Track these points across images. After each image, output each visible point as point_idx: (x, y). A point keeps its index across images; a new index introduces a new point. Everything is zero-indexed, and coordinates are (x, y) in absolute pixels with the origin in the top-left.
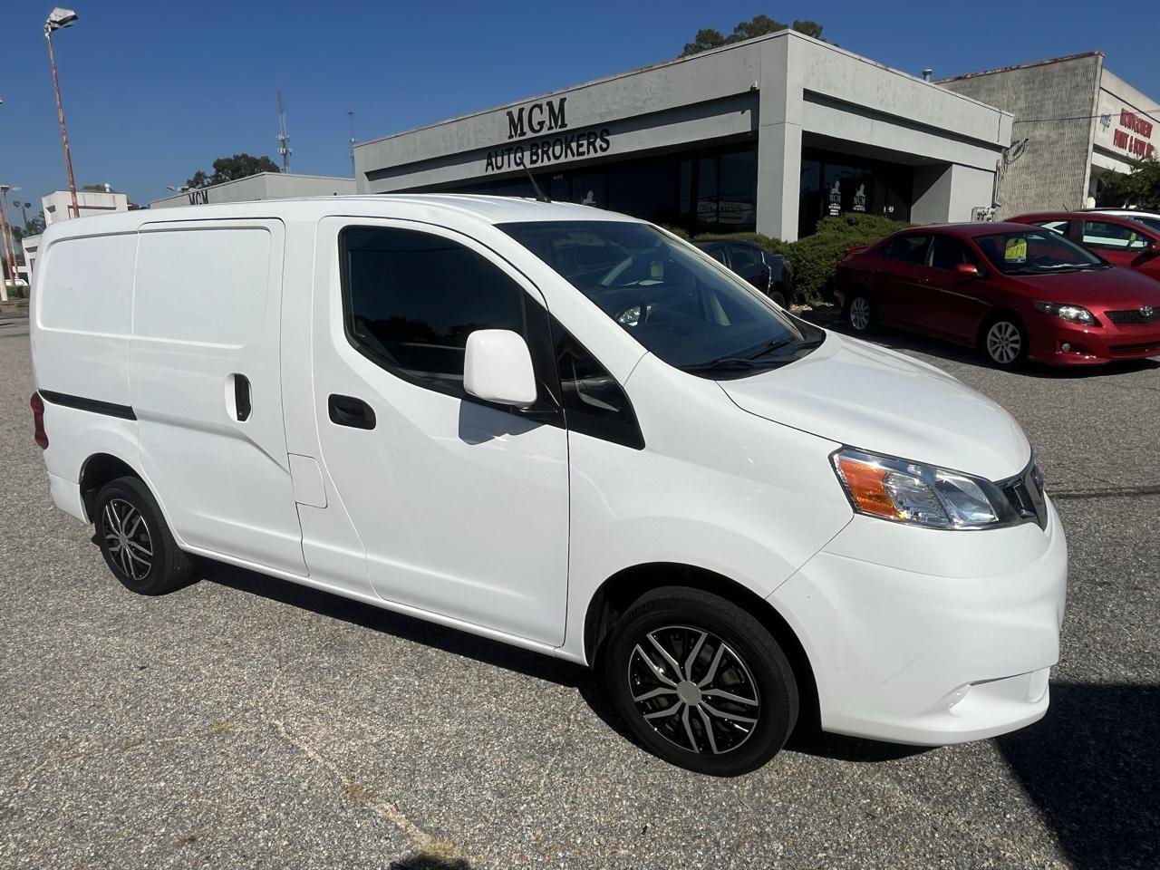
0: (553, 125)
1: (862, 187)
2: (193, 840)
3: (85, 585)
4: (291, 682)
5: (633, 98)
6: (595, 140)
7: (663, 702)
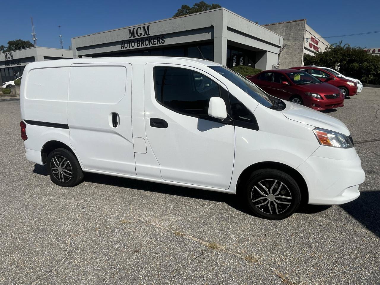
0: (145, 34)
1: (242, 58)
2: (137, 251)
3: (42, 186)
4: (137, 208)
5: (173, 26)
6: (160, 40)
7: (262, 201)
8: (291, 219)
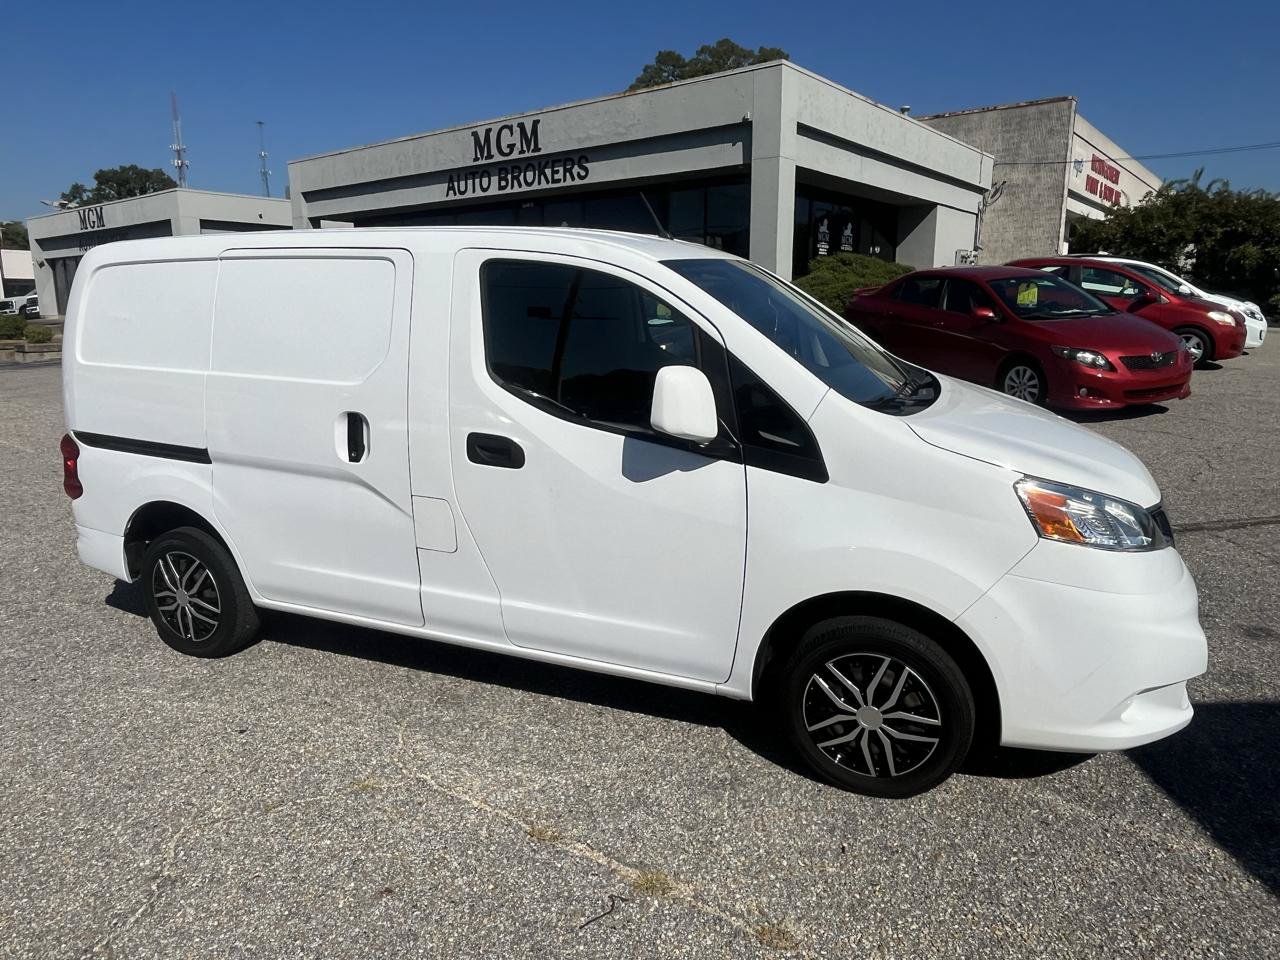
0: (525, 149)
1: (850, 226)
2: (389, 891)
3: (126, 650)
4: (419, 737)
5: (615, 123)
6: (572, 167)
7: (840, 729)
8: (944, 794)
